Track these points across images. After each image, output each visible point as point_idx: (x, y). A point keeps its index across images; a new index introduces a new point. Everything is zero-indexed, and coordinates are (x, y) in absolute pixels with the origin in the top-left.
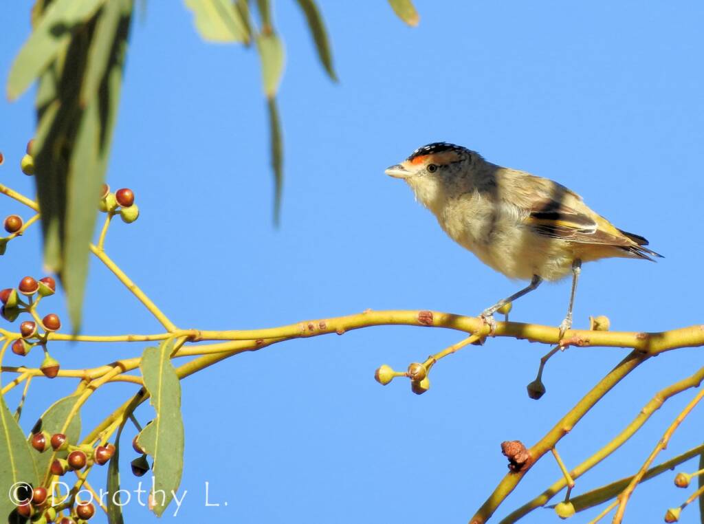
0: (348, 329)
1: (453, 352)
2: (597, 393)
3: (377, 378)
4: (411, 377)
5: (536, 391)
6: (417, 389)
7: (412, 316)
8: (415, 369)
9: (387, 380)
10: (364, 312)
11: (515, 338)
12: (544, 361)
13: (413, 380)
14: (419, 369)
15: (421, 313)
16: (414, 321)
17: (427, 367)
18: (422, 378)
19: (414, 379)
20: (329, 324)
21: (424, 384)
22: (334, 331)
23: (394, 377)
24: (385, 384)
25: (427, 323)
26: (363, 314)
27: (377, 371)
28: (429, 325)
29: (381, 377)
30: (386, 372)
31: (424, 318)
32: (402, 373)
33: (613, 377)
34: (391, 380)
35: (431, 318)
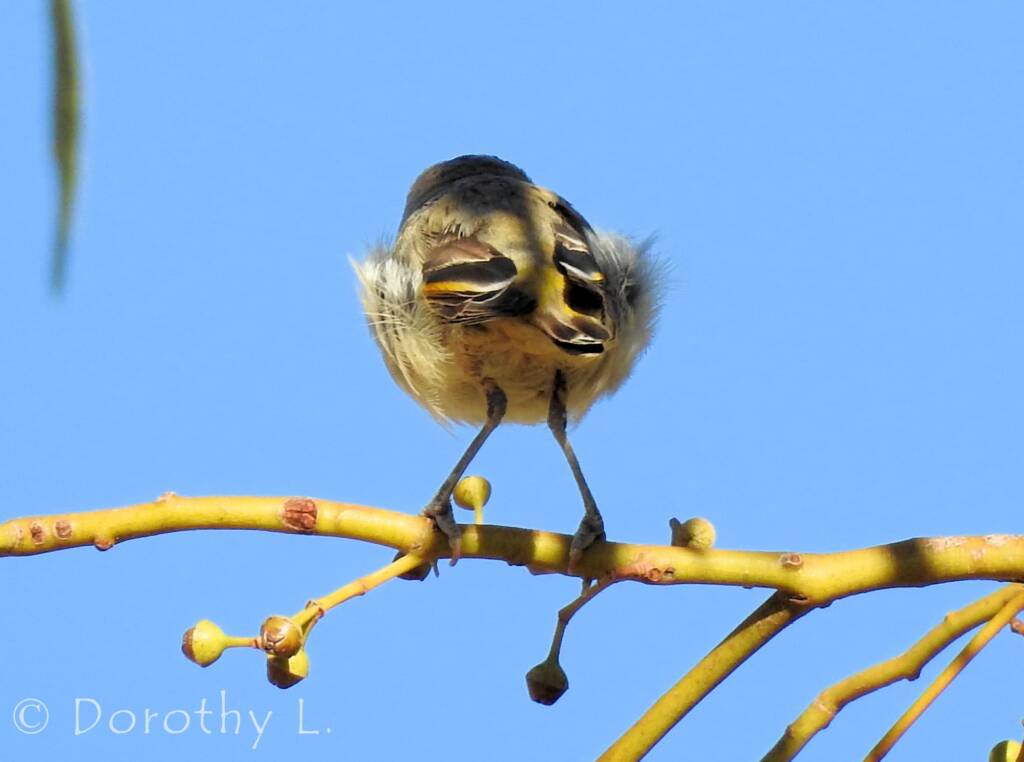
0: (121, 538)
1: (363, 594)
2: (690, 690)
3: (188, 651)
4: (267, 649)
5: (548, 685)
6: (281, 676)
7: (270, 509)
8: (277, 631)
9: (209, 655)
10: (160, 499)
11: (505, 563)
12: (565, 617)
13: (271, 656)
14: (285, 631)
15: (289, 503)
16: (273, 522)
17: (305, 626)
18: (292, 650)
19: (276, 653)
20: (80, 524)
21: (296, 664)
22: (90, 542)
23: (226, 647)
24: (205, 665)
25: (303, 525)
26: (157, 504)
27: (189, 634)
28: (308, 530)
29: (196, 648)
30: (207, 636)
31: (296, 515)
32: (246, 640)
33: (728, 654)
34: (219, 656)
35: (313, 513)
